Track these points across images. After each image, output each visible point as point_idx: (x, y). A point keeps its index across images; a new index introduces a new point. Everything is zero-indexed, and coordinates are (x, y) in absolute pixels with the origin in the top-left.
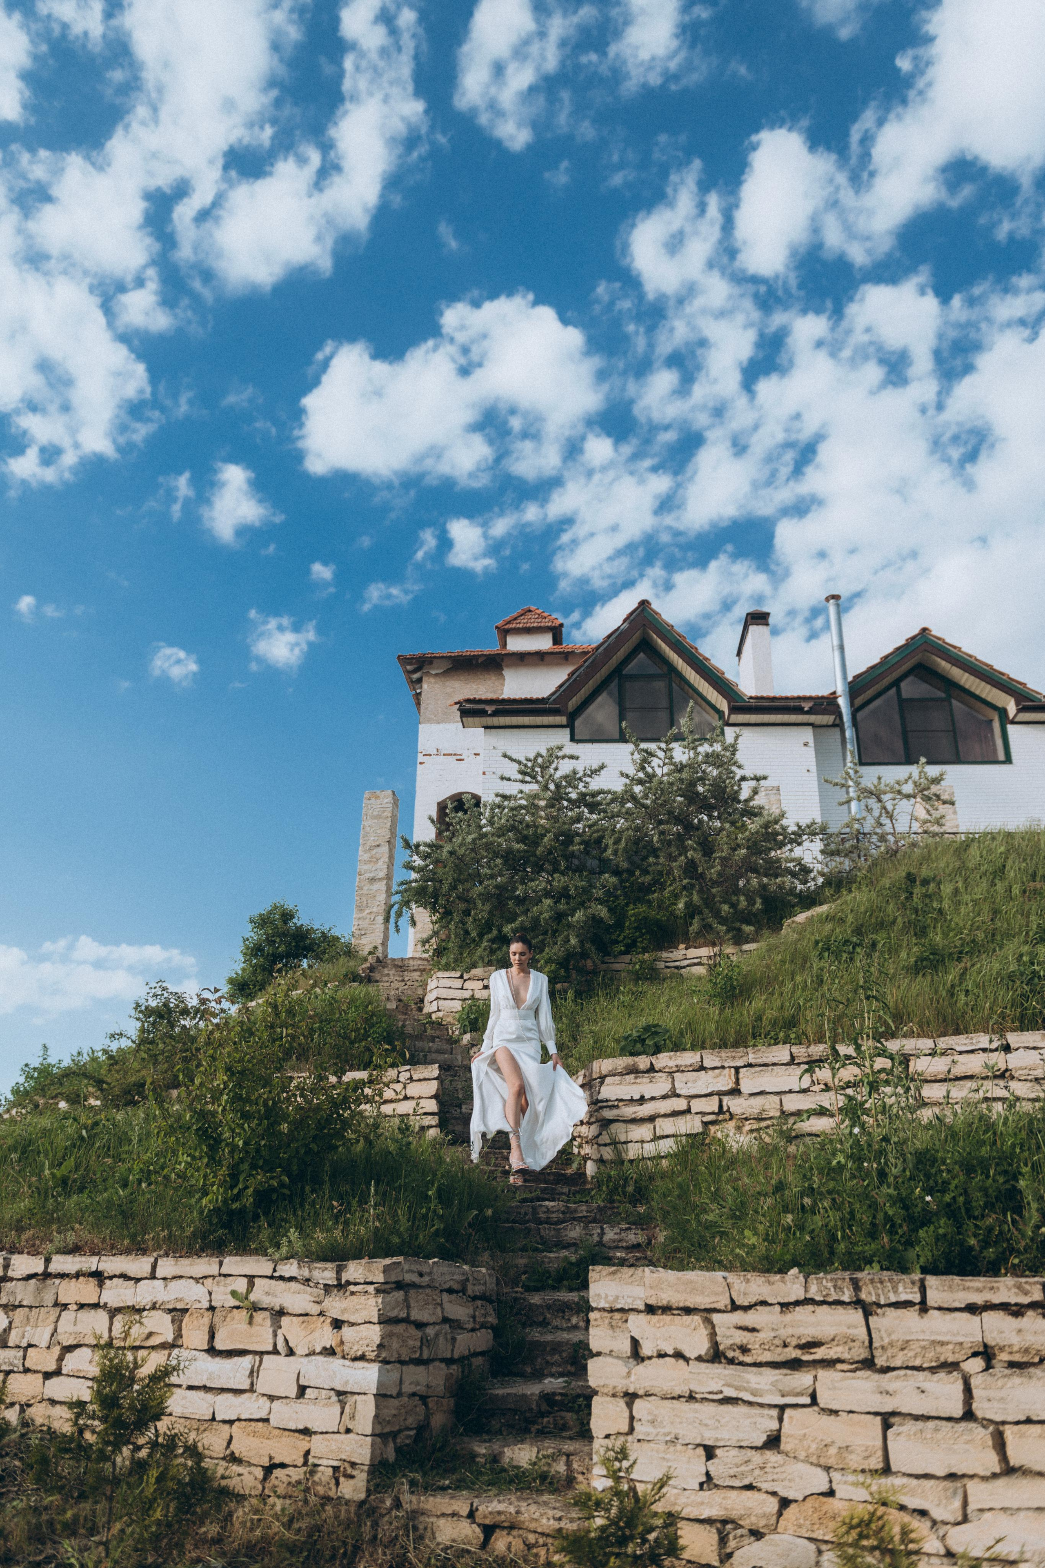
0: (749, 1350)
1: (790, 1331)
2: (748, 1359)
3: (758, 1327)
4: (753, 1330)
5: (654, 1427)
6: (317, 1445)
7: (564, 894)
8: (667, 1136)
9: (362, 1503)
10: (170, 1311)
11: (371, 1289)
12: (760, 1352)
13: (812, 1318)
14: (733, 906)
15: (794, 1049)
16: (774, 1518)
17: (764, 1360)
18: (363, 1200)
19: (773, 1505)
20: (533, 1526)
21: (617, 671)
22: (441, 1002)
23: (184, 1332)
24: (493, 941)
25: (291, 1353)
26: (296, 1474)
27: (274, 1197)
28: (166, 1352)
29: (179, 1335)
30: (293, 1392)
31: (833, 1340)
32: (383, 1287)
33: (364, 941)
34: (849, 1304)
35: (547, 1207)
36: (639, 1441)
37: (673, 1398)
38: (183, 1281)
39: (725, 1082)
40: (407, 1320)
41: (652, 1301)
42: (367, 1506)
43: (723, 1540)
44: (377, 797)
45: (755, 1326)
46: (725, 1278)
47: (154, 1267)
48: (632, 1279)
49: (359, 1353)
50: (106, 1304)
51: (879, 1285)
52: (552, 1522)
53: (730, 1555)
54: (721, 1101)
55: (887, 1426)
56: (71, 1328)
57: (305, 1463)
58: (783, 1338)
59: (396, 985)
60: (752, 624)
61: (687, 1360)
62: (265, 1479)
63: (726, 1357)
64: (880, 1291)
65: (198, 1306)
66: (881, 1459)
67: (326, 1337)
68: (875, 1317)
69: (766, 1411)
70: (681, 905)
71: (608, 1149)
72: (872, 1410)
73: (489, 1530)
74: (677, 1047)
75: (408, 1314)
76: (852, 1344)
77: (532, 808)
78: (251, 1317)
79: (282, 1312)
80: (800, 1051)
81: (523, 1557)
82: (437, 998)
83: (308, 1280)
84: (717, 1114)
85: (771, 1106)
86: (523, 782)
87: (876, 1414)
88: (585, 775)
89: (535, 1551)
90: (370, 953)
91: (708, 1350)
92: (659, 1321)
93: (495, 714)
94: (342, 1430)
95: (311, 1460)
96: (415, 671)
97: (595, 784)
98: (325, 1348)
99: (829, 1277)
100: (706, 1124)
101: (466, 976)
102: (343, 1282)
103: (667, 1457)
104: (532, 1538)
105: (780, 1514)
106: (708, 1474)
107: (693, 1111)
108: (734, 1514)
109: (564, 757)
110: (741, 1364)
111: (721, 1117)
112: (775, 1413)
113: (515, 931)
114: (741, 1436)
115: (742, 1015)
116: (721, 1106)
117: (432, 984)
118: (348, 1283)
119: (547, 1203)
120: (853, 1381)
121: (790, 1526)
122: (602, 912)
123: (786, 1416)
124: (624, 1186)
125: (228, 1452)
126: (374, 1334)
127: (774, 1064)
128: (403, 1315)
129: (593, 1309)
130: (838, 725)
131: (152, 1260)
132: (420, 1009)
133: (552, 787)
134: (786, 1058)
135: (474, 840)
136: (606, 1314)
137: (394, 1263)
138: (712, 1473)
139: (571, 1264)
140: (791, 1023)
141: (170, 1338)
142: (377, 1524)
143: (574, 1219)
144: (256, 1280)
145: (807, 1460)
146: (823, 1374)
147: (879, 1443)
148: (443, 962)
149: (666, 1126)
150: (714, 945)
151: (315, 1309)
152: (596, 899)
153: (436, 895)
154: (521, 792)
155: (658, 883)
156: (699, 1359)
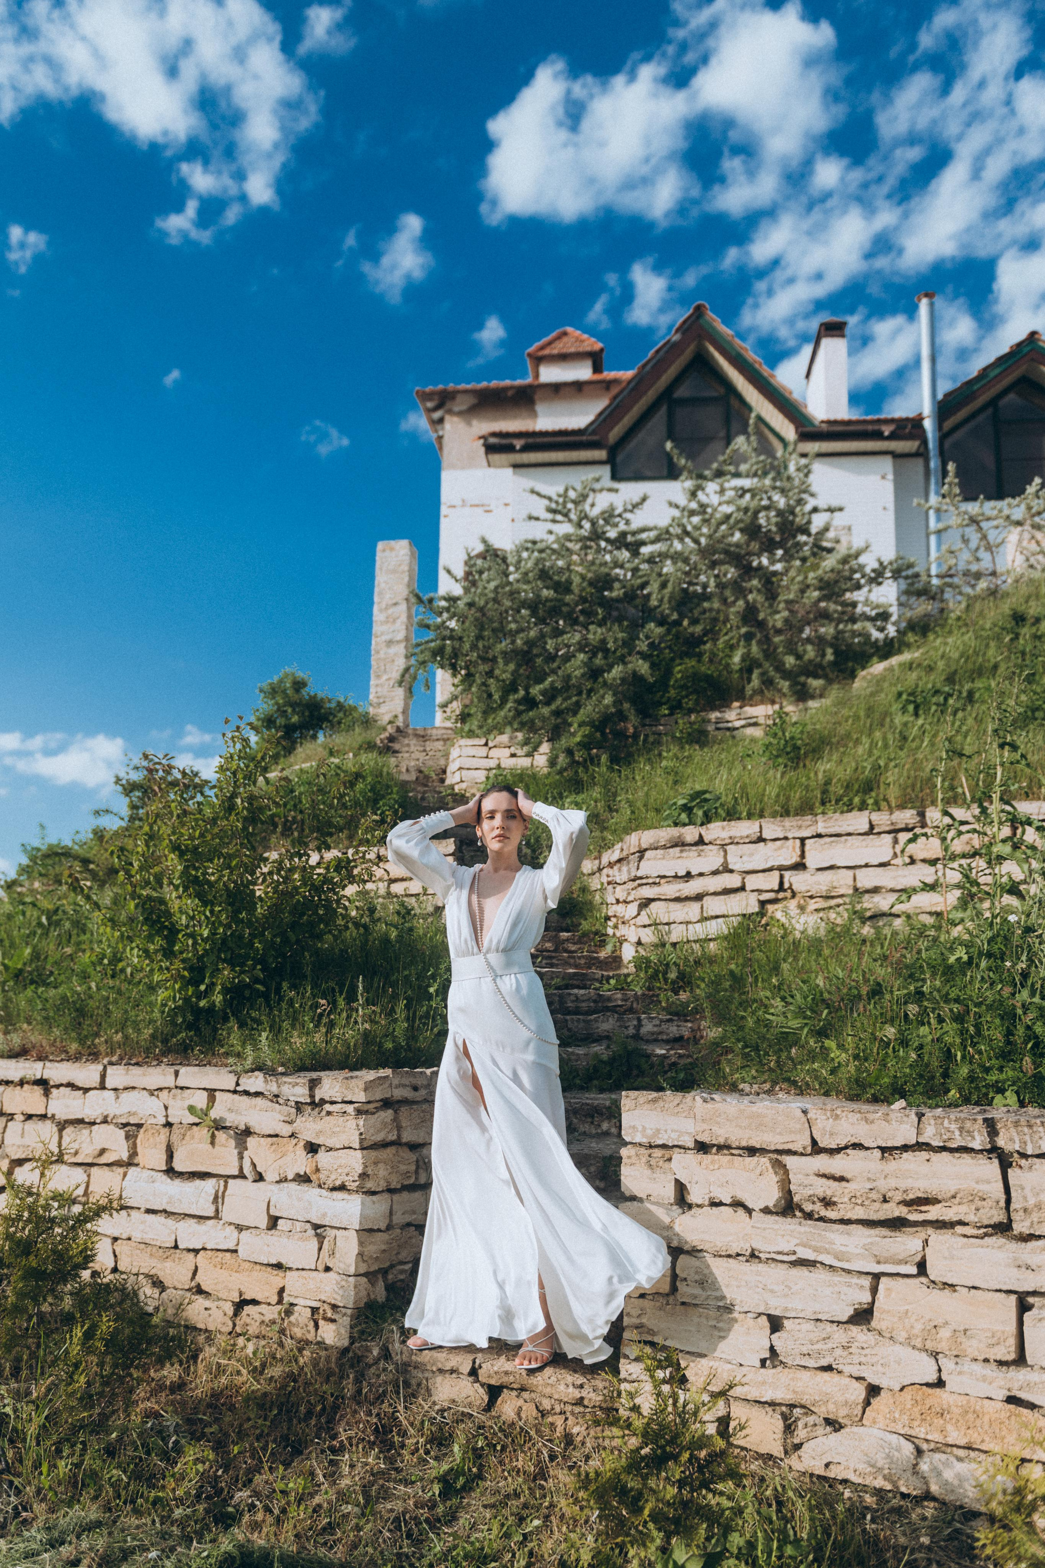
0: (835, 1204)
1: (892, 1183)
2: (831, 1214)
3: (848, 1175)
4: (842, 1179)
5: (703, 1289)
6: (293, 1282)
7: (602, 647)
8: (717, 917)
9: (345, 1351)
10: (125, 1125)
11: (350, 1109)
12: (850, 1206)
13: (925, 1168)
14: (799, 657)
15: (876, 817)
16: (860, 1408)
17: (855, 1217)
18: (351, 998)
19: (859, 1392)
20: (548, 1391)
21: (666, 395)
22: (464, 772)
23: (139, 1150)
24: (518, 702)
25: (260, 1178)
26: (271, 1313)
27: (247, 993)
28: (121, 1170)
29: (134, 1154)
30: (263, 1222)
31: (954, 1197)
32: (366, 1107)
33: (383, 709)
34: (981, 1151)
35: (576, 995)
36: (683, 1303)
37: (729, 1256)
38: (135, 1092)
39: (788, 855)
40: (397, 1143)
41: (705, 1138)
42: (351, 1354)
43: (789, 1429)
44: (392, 549)
45: (845, 1175)
46: (805, 1112)
47: (103, 1076)
48: (679, 1109)
49: (338, 1183)
50: (53, 1116)
51: (1026, 1130)
52: (571, 1389)
53: (798, 1447)
54: (782, 877)
55: (1023, 1307)
56: (18, 1141)
57: (280, 1302)
58: (883, 1191)
59: (417, 755)
60: (826, 336)
61: (749, 1211)
62: (236, 1314)
63: (802, 1210)
64: (1027, 1138)
65: (153, 1121)
66: (1013, 1349)
67: (301, 1163)
68: (1017, 1170)
69: (855, 1280)
70: (737, 659)
71: (648, 930)
72: (1005, 1288)
73: (494, 1392)
74: (732, 815)
75: (399, 1136)
76: (980, 1204)
77: (564, 551)
78: (213, 1136)
79: (247, 1132)
80: (882, 819)
81: (535, 1426)
82: (460, 769)
83: (277, 1096)
84: (777, 892)
85: (843, 882)
86: (554, 521)
87: (1009, 1292)
88: (625, 510)
89: (550, 1419)
90: (390, 722)
91: (778, 1201)
92: (712, 1162)
93: (526, 449)
94: (321, 1267)
95: (286, 1299)
96: (436, 409)
97: (638, 520)
98: (298, 1175)
99: (952, 1117)
100: (763, 903)
101: (491, 744)
102: (317, 1100)
103: (720, 1325)
104: (546, 1404)
105: (867, 1403)
106: (772, 1349)
107: (748, 888)
108: (806, 1400)
109: (601, 490)
110: (821, 1219)
111: (781, 895)
112: (866, 1282)
113: (544, 693)
114: (817, 1307)
115: (809, 778)
116: (781, 883)
117: (454, 753)
118: (323, 1102)
119: (576, 991)
120: (980, 1250)
121: (880, 1418)
122: (643, 667)
123: (881, 1287)
124: (665, 973)
125: (193, 1284)
126: (355, 1162)
127: (849, 834)
128: (393, 1137)
129: (625, 1144)
130: (922, 454)
131: (100, 1067)
132: (443, 781)
133: (587, 525)
134: (865, 827)
135: (496, 588)
136: (643, 1151)
137: (379, 1078)
138: (778, 1349)
139: (602, 1061)
140: (868, 787)
141: (125, 1156)
142: (363, 1375)
143: (608, 1009)
144: (217, 1094)
145: (908, 1342)
146: (937, 1238)
147: (1011, 1327)
148: (466, 728)
149: (714, 905)
150: (773, 702)
151: (286, 1130)
152: (639, 653)
153: (455, 654)
154: (550, 532)
155: (711, 633)
156: (766, 1211)
